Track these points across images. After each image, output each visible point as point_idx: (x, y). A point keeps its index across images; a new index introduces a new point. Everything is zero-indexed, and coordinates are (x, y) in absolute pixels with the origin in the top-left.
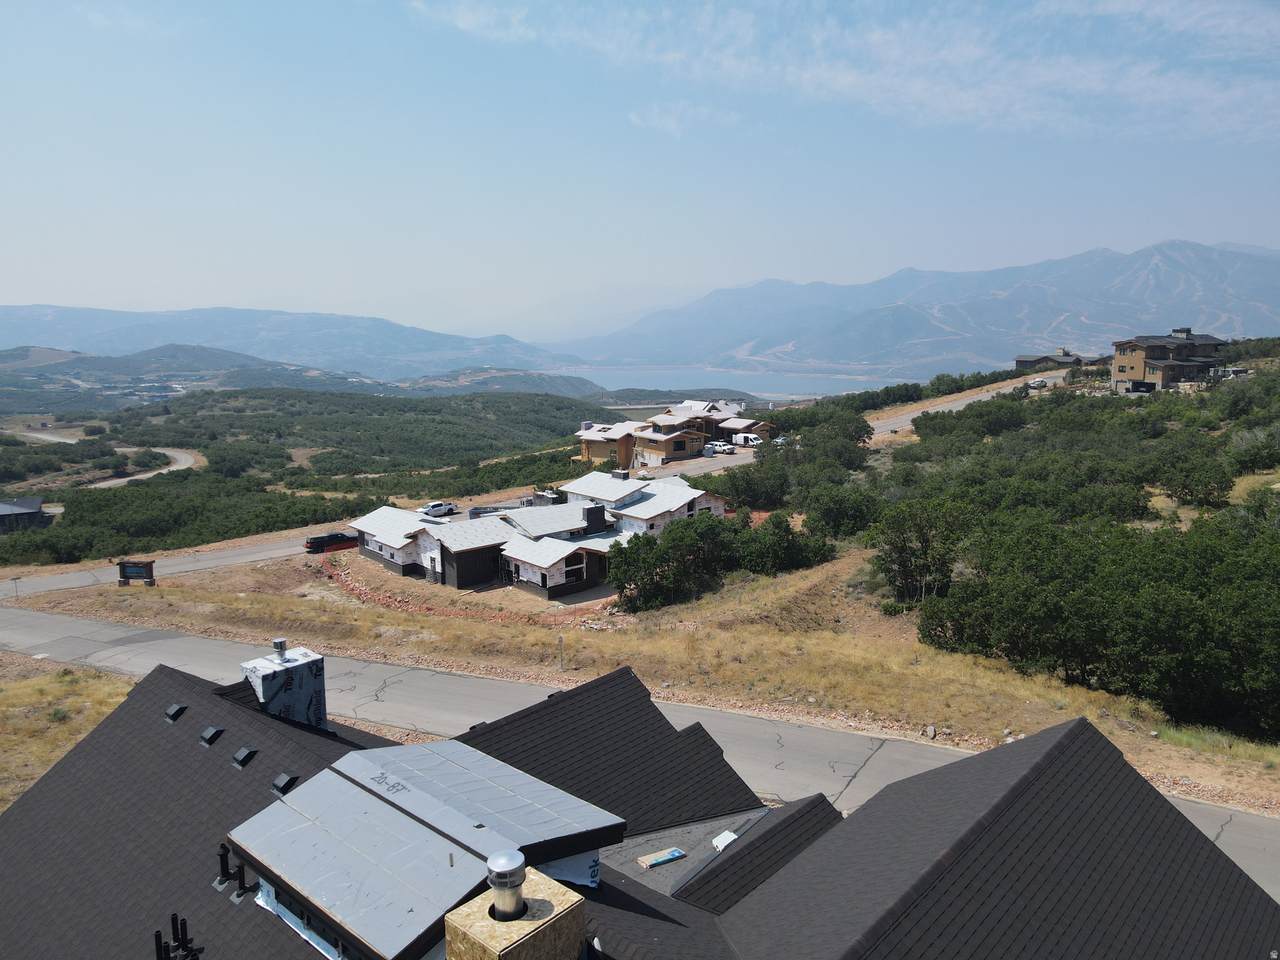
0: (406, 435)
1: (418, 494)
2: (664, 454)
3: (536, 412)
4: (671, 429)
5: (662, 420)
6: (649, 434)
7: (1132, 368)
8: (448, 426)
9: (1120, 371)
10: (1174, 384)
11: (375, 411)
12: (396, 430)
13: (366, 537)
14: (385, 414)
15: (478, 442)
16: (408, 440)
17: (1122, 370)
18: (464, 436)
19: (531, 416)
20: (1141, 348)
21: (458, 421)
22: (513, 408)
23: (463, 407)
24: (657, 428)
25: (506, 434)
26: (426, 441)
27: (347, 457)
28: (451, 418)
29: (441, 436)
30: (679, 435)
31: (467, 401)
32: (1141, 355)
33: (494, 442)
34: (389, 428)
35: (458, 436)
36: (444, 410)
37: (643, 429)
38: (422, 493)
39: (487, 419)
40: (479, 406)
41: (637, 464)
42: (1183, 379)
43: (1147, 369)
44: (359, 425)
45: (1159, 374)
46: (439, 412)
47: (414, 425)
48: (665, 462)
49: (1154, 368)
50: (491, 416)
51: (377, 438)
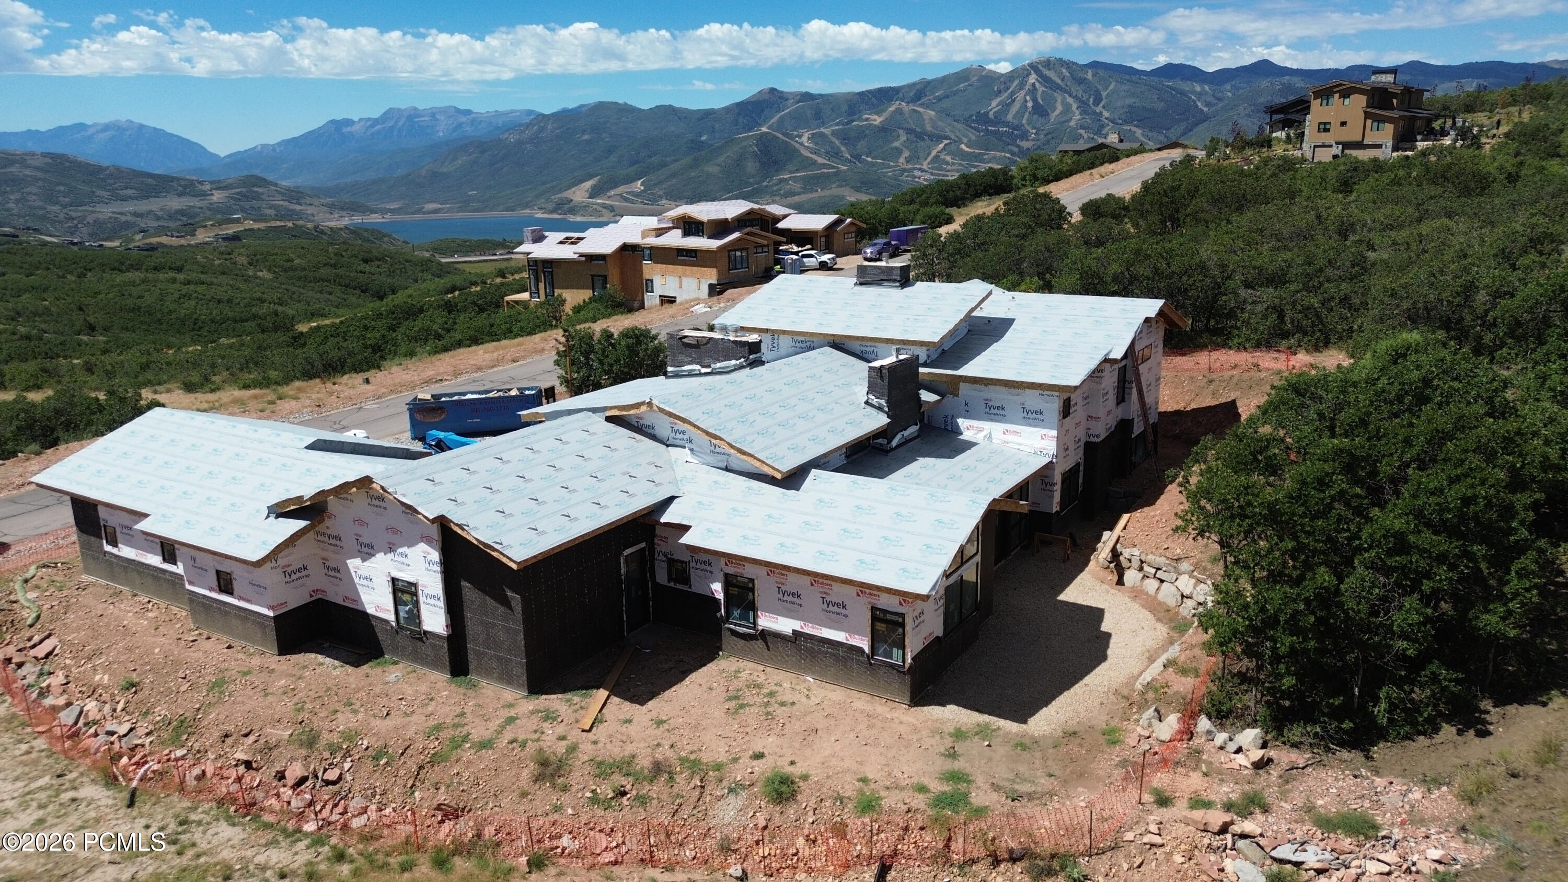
0: (130, 302)
1: (207, 379)
2: (714, 271)
3: (334, 266)
4: (720, 228)
5: (705, 211)
6: (675, 239)
7: (1343, 124)
8: (200, 288)
9: (1319, 130)
10: (1408, 145)
11: (71, 273)
12: (111, 296)
13: (102, 513)
14: (89, 274)
15: (254, 310)
16: (136, 309)
17: (1324, 127)
18: (229, 301)
19: (323, 272)
20: (1361, 91)
21: (215, 281)
22: (297, 261)
23: (217, 262)
24: (690, 226)
25: (295, 296)
26: (166, 310)
27: (28, 338)
28: (203, 277)
29: (193, 303)
30: (738, 240)
31: (222, 253)
32: (1359, 101)
33: (280, 309)
34: (100, 293)
35: (219, 301)
36: (188, 267)
37: (660, 232)
38: (217, 379)
39: (257, 278)
40: (242, 260)
41: (651, 299)
42: (1419, 137)
43: (1369, 122)
44: (45, 290)
45: (1389, 128)
46: (179, 270)
47: (143, 287)
48: (716, 291)
49: (1380, 120)
50: (264, 274)
51: (81, 309)
